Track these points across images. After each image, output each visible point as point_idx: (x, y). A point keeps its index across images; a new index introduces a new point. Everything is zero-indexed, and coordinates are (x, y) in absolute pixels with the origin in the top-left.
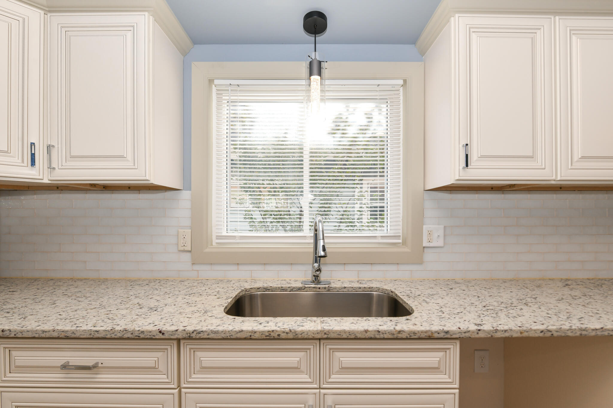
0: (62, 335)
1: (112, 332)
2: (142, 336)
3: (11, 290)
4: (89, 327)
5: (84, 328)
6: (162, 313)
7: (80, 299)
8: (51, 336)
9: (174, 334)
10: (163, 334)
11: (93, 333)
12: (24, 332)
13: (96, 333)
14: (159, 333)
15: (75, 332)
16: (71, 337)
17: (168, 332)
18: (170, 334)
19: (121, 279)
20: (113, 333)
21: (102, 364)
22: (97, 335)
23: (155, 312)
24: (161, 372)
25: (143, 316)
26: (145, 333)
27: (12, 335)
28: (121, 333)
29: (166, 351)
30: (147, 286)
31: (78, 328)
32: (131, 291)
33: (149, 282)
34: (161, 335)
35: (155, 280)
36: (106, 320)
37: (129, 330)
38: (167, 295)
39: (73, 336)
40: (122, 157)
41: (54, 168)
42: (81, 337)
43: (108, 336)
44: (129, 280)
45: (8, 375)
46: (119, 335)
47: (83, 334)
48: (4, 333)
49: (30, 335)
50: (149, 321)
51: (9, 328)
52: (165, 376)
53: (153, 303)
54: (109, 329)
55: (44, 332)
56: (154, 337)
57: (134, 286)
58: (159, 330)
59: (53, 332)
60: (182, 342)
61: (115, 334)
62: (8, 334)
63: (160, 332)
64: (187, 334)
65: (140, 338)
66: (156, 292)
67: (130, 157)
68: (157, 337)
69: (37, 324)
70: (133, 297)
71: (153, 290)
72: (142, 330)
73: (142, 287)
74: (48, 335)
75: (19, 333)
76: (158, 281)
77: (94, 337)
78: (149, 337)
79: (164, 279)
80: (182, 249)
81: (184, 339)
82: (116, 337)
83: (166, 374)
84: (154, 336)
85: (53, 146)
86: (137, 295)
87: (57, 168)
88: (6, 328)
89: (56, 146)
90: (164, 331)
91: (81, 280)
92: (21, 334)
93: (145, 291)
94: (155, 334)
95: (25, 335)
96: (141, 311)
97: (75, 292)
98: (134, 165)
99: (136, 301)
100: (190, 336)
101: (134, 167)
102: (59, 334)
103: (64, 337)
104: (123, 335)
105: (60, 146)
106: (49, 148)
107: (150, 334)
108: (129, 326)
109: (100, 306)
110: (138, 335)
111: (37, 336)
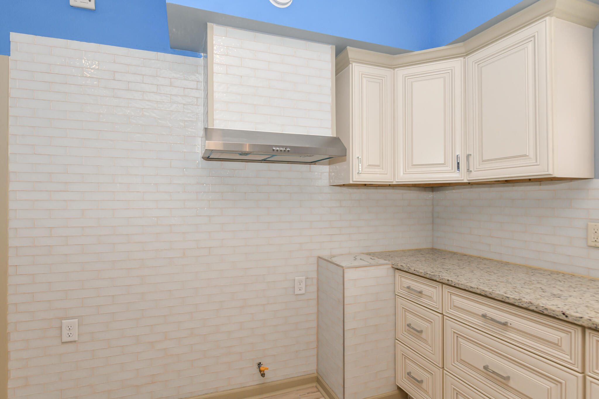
0: (483, 293)
1: (519, 301)
2: (546, 312)
3: (443, 257)
4: (501, 293)
5: (498, 292)
6: (566, 301)
7: (490, 273)
8: (476, 292)
9: (579, 320)
10: (567, 316)
11: (504, 298)
12: (460, 284)
13: (507, 299)
14: (562, 315)
15: (492, 293)
16: (489, 296)
17: (571, 316)
18: (574, 319)
19: (522, 265)
20: (520, 303)
21: (511, 324)
22: (507, 300)
23: (558, 299)
24: (564, 351)
25: (547, 298)
26: (549, 310)
27: (453, 285)
28: (527, 304)
29: (569, 334)
30: (549, 276)
31: (494, 292)
32: (532, 277)
33: (552, 273)
34: (564, 316)
35: (558, 273)
36: (514, 292)
37: (534, 304)
38: (572, 289)
39: (490, 296)
40: (525, 156)
41: (471, 171)
42: (496, 298)
43: (517, 304)
44: (530, 268)
45: (450, 310)
46: (525, 305)
47: (497, 296)
48: (449, 282)
49: (463, 287)
50: (552, 303)
51: (451, 280)
52: (568, 357)
53: (556, 292)
54: (517, 298)
55: (471, 287)
56: (557, 317)
57: (535, 274)
58: (563, 312)
59: (477, 289)
60: (588, 332)
61: (522, 303)
62: (451, 283)
63: (564, 314)
64: (593, 324)
65: (543, 313)
66: (559, 283)
67: (532, 155)
68: (561, 318)
69: (466, 281)
70: (535, 282)
71: (555, 281)
72: (546, 307)
73: (544, 276)
74: (474, 290)
75: (457, 284)
76: (563, 275)
77: (505, 301)
78: (552, 315)
79: (569, 274)
80: (593, 244)
81: (590, 328)
82: (523, 306)
83: (569, 355)
84: (557, 315)
85: (470, 155)
86: (539, 282)
87: (473, 171)
88: (450, 279)
89: (472, 155)
90: (568, 314)
91: (487, 259)
92: (458, 285)
93: (547, 280)
94: (558, 314)
95: (460, 287)
96: (543, 294)
97: (485, 267)
98: (536, 162)
99: (539, 286)
100: (596, 328)
101: (536, 164)
102: (481, 292)
103: (484, 295)
104: (529, 307)
105: (475, 154)
106: (468, 156)
107: (554, 313)
108: (534, 301)
109: (507, 281)
110: (542, 310)
111: (467, 289)
